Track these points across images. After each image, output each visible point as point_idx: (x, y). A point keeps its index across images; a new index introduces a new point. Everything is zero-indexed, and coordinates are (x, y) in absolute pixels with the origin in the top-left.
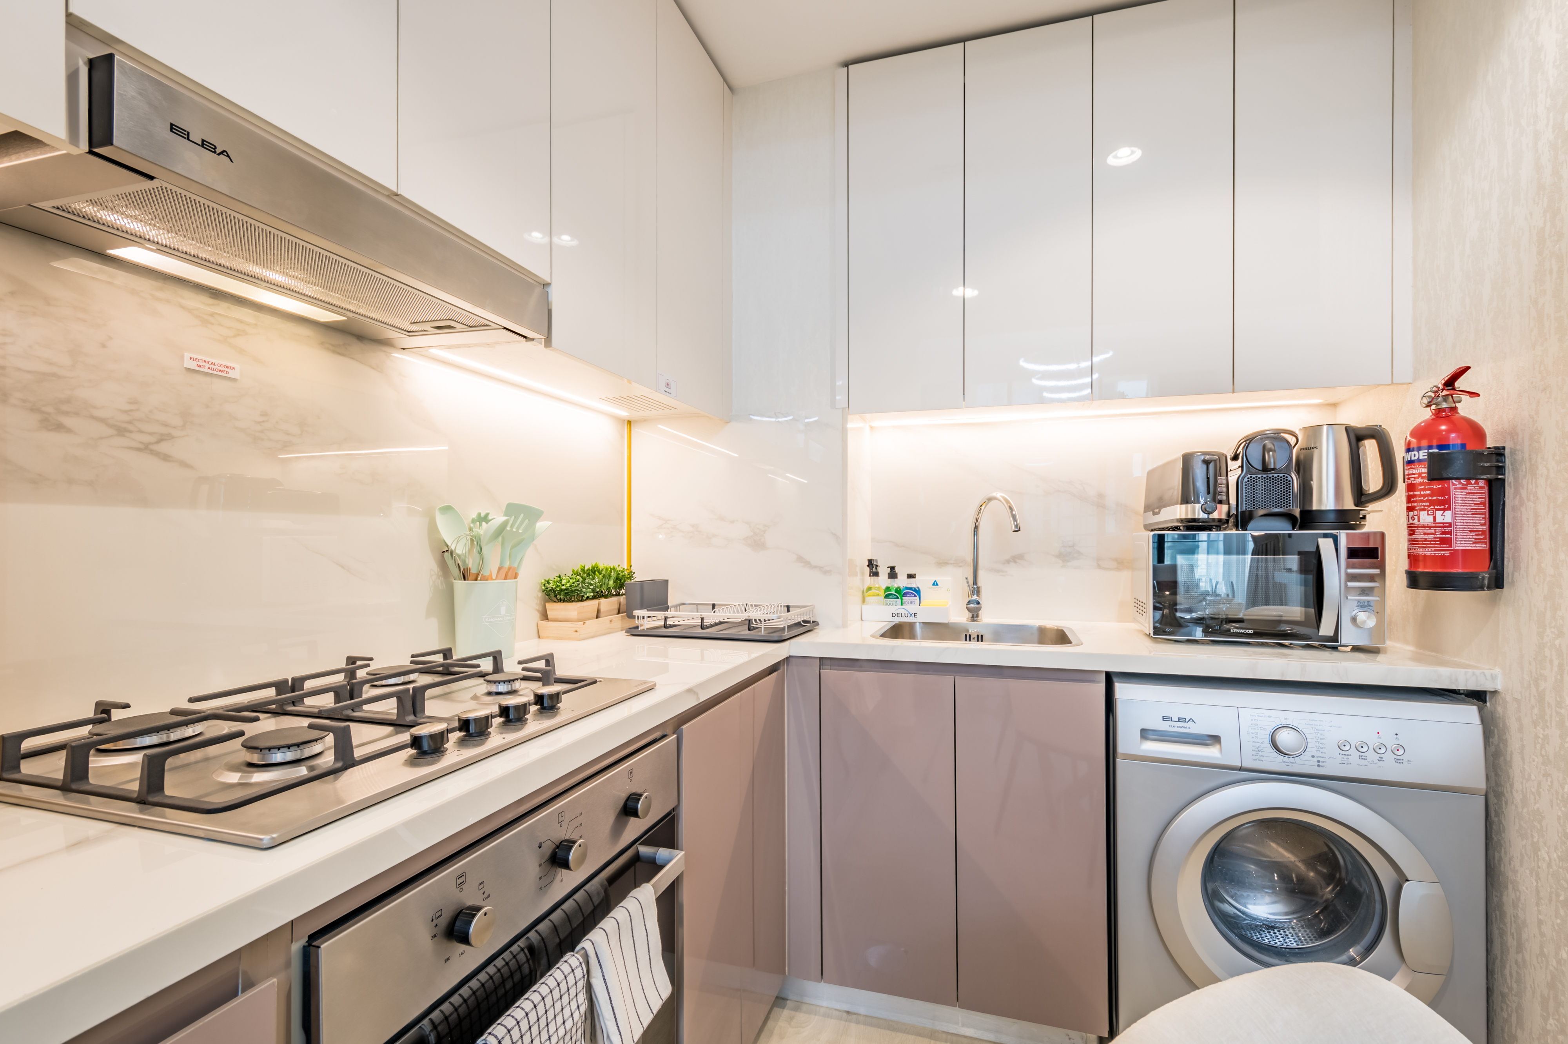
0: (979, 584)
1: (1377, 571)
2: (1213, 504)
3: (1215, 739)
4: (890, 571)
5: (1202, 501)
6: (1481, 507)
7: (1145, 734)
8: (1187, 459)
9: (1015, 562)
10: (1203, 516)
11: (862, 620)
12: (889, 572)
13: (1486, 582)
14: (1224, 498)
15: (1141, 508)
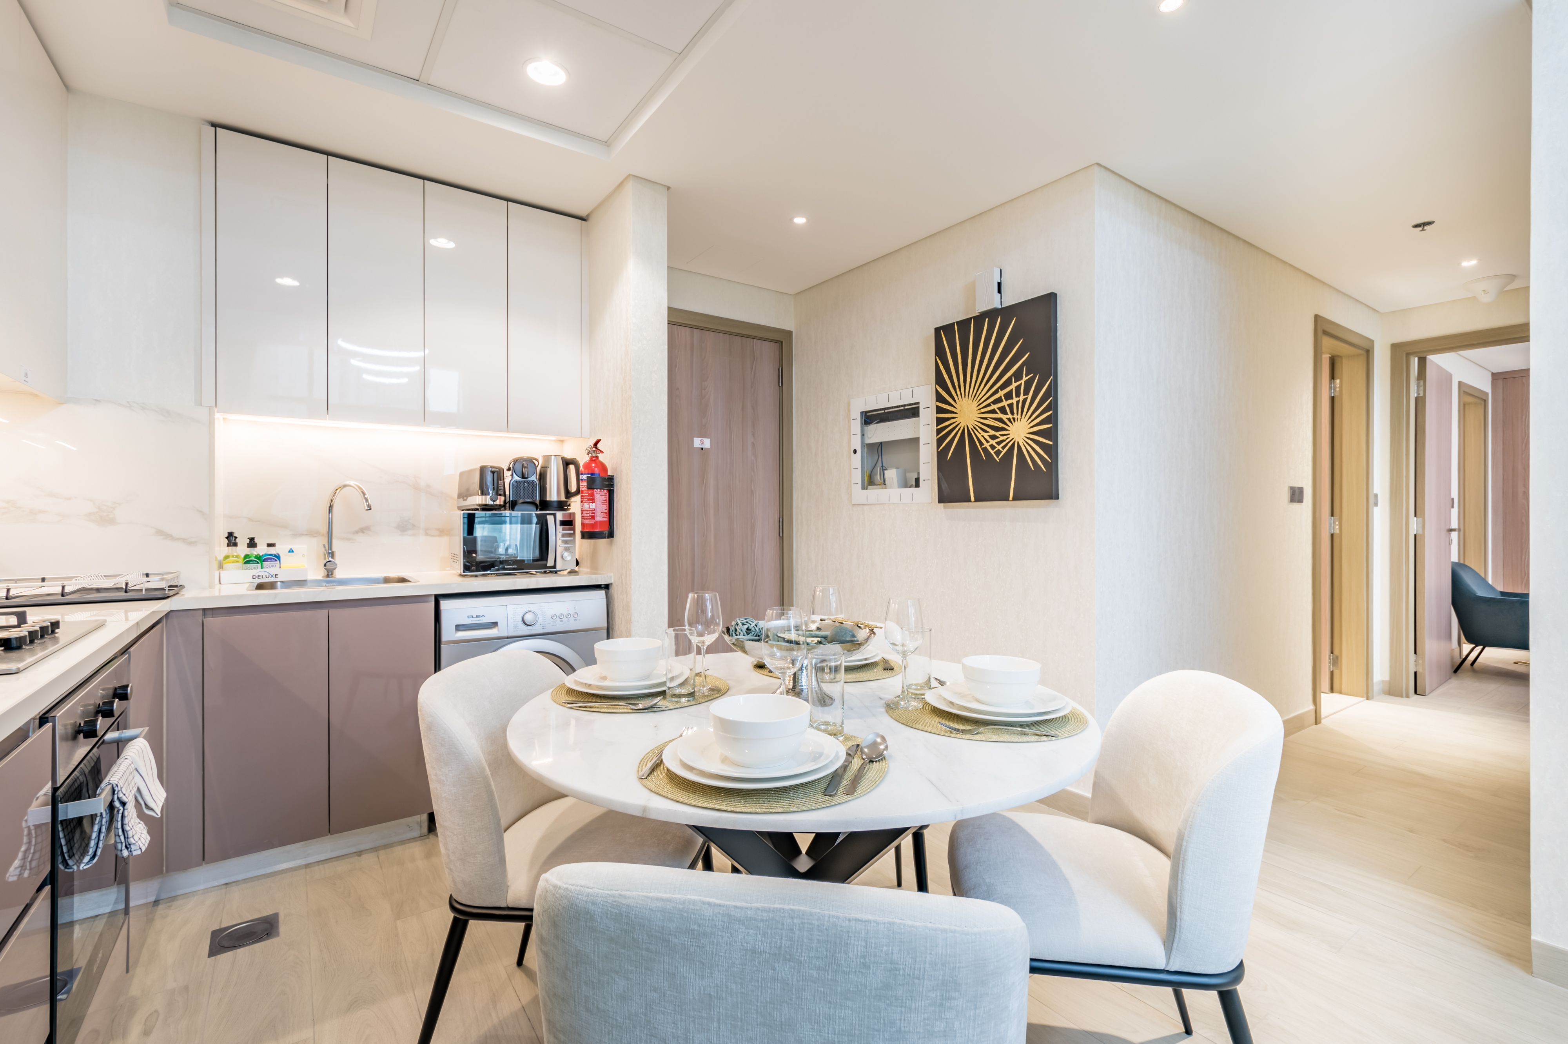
0: (334, 550)
1: (572, 532)
2: (496, 496)
3: (495, 624)
4: (250, 542)
5: (491, 495)
6: (605, 502)
7: (458, 628)
8: (483, 470)
9: (363, 532)
10: (491, 503)
11: (220, 583)
12: (248, 542)
13: (607, 535)
14: (502, 493)
15: (456, 496)
